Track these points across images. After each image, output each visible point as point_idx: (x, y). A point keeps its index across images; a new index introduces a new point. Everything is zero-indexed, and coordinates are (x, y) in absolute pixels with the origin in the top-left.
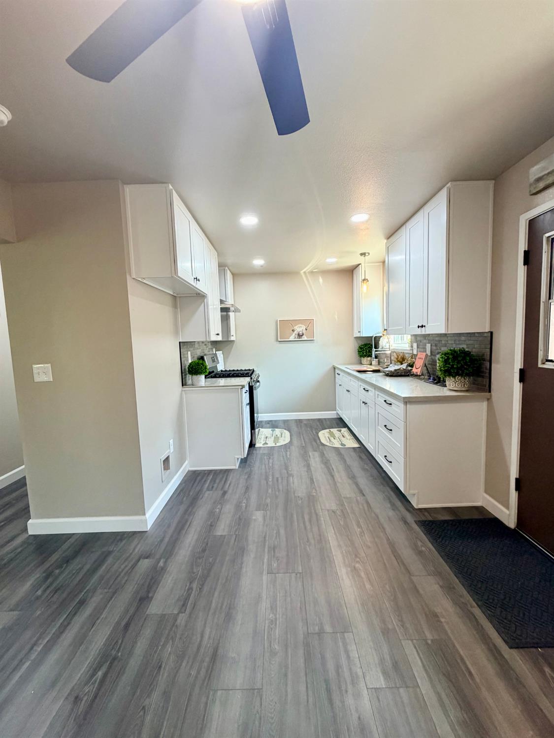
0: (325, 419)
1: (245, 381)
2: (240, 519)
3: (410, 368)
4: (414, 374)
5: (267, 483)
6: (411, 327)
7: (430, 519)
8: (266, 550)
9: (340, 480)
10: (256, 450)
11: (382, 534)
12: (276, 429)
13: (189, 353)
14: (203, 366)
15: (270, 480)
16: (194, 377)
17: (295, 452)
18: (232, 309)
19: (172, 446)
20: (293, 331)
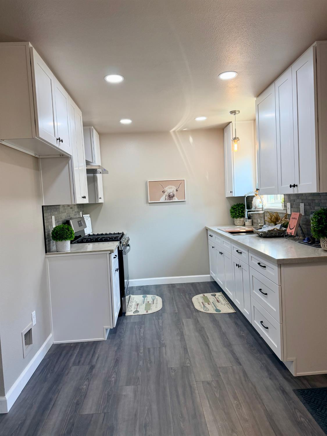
0: (198, 283)
1: (114, 246)
2: (109, 395)
3: (284, 229)
4: (288, 235)
5: (138, 354)
6: (283, 186)
7: (309, 387)
8: (137, 429)
9: (215, 349)
10: (126, 319)
11: (259, 406)
12: (148, 295)
13: (53, 217)
14: (69, 230)
15: (142, 351)
16: (60, 243)
17: (167, 319)
18: (99, 170)
19: (35, 319)
20: (163, 192)
